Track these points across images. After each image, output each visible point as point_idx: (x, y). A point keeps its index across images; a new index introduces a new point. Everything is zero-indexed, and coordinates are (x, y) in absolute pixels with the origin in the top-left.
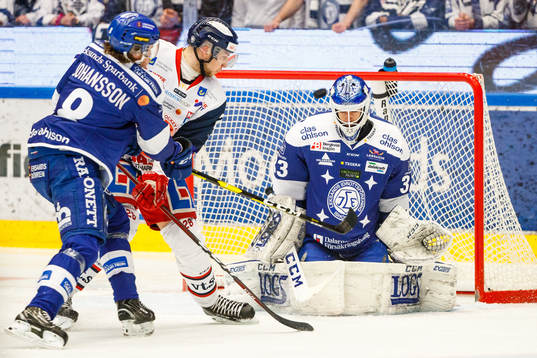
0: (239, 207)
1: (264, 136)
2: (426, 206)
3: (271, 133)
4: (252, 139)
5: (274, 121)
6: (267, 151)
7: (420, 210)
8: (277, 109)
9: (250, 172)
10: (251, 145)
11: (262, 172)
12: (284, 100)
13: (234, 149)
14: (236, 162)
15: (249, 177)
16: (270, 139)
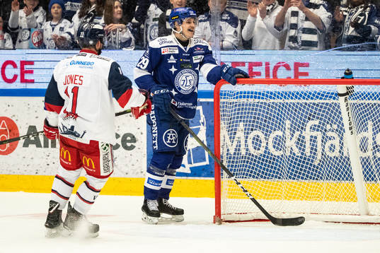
0: (249, 167)
1: (265, 121)
2: (374, 167)
3: (270, 118)
4: (257, 122)
5: (271, 111)
6: (267, 131)
7: (370, 170)
8: (273, 103)
9: (256, 144)
10: (257, 126)
11: (264, 144)
12: (278, 97)
13: (245, 130)
14: (247, 138)
15: (255, 148)
16: (269, 123)
